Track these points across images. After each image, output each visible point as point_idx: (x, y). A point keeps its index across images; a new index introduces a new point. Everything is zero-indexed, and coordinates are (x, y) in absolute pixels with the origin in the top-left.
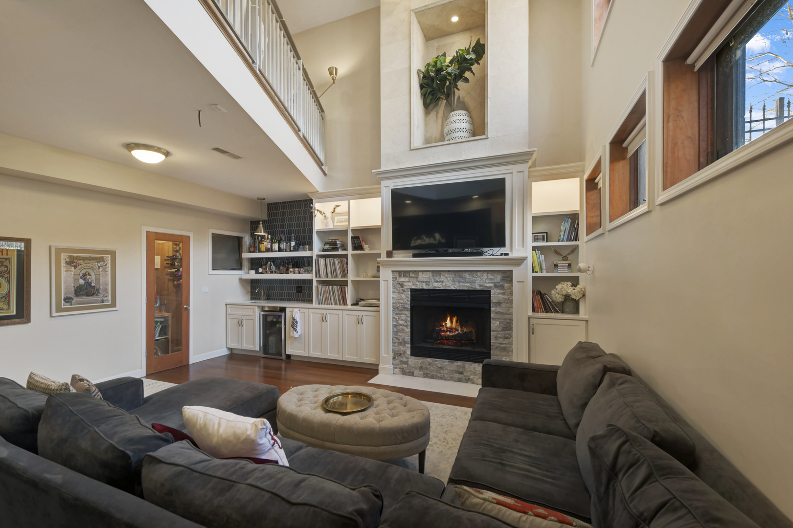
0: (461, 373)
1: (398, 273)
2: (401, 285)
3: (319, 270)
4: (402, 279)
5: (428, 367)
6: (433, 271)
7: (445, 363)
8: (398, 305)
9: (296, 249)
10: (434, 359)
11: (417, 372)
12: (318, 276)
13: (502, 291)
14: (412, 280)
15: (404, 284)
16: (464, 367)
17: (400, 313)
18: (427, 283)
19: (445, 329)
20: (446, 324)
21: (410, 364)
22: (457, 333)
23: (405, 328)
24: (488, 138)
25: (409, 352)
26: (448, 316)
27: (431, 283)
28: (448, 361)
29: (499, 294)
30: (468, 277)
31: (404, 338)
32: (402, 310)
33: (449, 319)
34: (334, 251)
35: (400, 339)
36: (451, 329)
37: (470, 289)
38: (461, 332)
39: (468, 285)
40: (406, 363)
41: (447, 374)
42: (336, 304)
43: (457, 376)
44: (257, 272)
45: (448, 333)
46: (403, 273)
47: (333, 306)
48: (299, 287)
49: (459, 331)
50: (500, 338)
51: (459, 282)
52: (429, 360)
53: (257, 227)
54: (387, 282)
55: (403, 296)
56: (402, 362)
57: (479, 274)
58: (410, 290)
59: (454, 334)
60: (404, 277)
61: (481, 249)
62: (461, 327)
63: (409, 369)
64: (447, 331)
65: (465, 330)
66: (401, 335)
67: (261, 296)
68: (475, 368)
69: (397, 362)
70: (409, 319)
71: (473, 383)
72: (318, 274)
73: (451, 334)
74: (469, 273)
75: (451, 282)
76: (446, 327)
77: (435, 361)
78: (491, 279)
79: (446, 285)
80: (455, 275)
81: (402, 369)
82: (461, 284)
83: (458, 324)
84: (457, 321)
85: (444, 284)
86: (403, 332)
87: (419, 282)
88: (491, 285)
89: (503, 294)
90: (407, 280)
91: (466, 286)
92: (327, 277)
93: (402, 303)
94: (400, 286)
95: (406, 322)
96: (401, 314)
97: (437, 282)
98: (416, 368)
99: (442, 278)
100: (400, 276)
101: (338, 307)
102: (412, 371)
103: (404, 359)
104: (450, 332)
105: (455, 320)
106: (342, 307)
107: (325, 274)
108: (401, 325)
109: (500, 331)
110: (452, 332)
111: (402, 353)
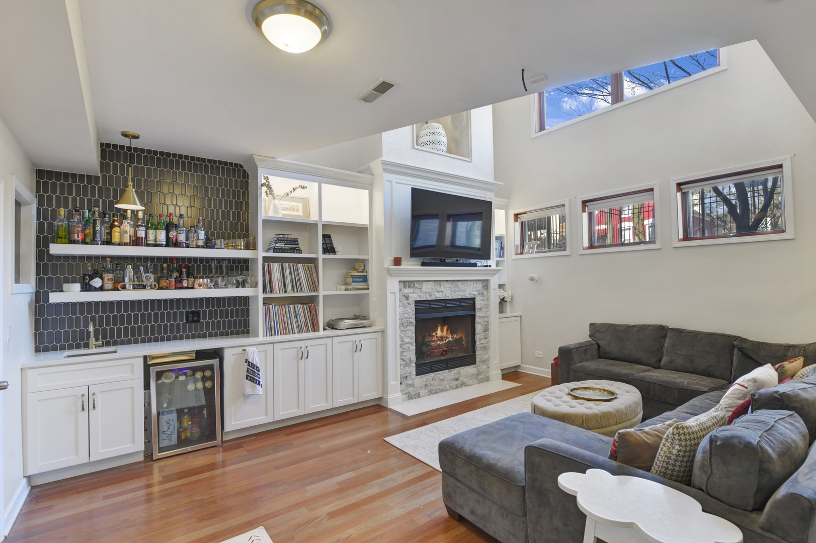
0: (457, 380)
1: (402, 283)
2: (406, 297)
3: (270, 282)
4: (407, 291)
5: (432, 382)
6: (434, 281)
7: (446, 374)
8: (403, 320)
9: (208, 244)
10: (436, 373)
11: (423, 392)
12: (268, 289)
13: (483, 298)
14: (416, 290)
15: (410, 295)
16: (459, 373)
17: (405, 329)
18: (430, 294)
19: (436, 339)
20: (436, 334)
21: (416, 385)
22: (447, 340)
23: (410, 345)
24: (471, 162)
25: (414, 373)
26: (439, 325)
27: (433, 293)
28: (447, 371)
29: (481, 300)
30: (461, 287)
31: (410, 358)
32: (408, 325)
33: (439, 328)
34: (294, 253)
35: (406, 360)
36: (442, 338)
37: (464, 297)
38: (451, 340)
39: (461, 293)
40: (412, 385)
41: (447, 384)
42: (300, 331)
43: (455, 383)
44: (87, 287)
45: (439, 342)
46: (407, 283)
47: (297, 336)
48: (193, 312)
49: (450, 339)
50: (482, 339)
51: (454, 292)
52: (432, 375)
53: (123, 192)
54: (394, 294)
55: (408, 309)
56: (409, 385)
57: (468, 282)
58: (414, 302)
59: (444, 342)
60: (409, 288)
61: (469, 260)
62: (452, 335)
63: (414, 392)
64: (437, 341)
65: (455, 336)
66: (406, 355)
67: (88, 339)
68: (467, 371)
69: (404, 386)
70: (414, 335)
71: (465, 386)
72: (268, 286)
73: (442, 343)
74: (462, 282)
75: (449, 291)
76: (437, 337)
77: (438, 374)
78: (476, 288)
79: (445, 294)
80: (452, 284)
81: (408, 393)
82: (457, 293)
83: (449, 332)
84: (447, 330)
85: (444, 294)
86: (409, 351)
87: (422, 293)
88: (477, 293)
89: (483, 300)
90: (412, 291)
91: (460, 295)
92: (285, 292)
93: (407, 318)
94: (405, 299)
95: (411, 339)
96: (406, 331)
97: (438, 292)
98: (421, 388)
99: (442, 288)
100: (405, 287)
101: (305, 335)
102: (418, 392)
103: (410, 382)
104: (440, 341)
105: (445, 328)
106: (311, 334)
107: (282, 288)
108: (407, 344)
109: (482, 333)
110: (443, 341)
111: (408, 375)
